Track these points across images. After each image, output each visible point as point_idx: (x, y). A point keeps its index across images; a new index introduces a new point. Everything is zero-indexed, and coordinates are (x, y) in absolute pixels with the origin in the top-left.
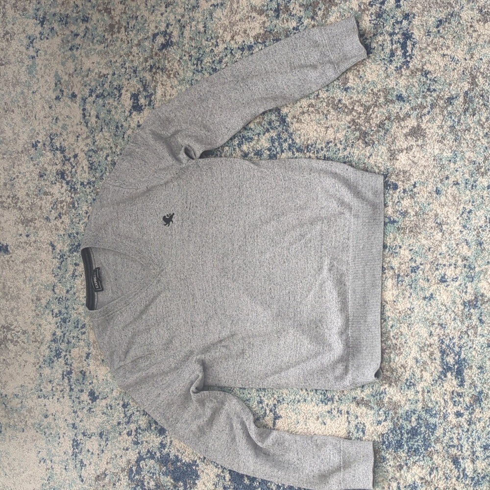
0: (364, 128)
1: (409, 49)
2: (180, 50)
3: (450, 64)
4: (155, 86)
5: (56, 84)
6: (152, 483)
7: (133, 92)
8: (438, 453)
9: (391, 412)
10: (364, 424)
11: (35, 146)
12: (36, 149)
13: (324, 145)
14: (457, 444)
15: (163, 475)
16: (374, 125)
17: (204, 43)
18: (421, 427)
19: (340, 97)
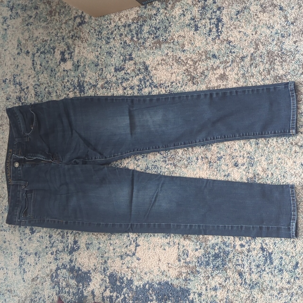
0: (193, 74)
1: (220, 28)
2: (89, 26)
3: (244, 37)
4: (74, 47)
5: (18, 45)
6: (64, 283)
7: (62, 51)
8: (230, 269)
9: (204, 244)
10: (188, 250)
11: (4, 81)
12: (5, 84)
13: (170, 84)
14: (241, 263)
15: (71, 279)
16: (199, 72)
17: (103, 22)
18: (221, 253)
19: (180, 55)
